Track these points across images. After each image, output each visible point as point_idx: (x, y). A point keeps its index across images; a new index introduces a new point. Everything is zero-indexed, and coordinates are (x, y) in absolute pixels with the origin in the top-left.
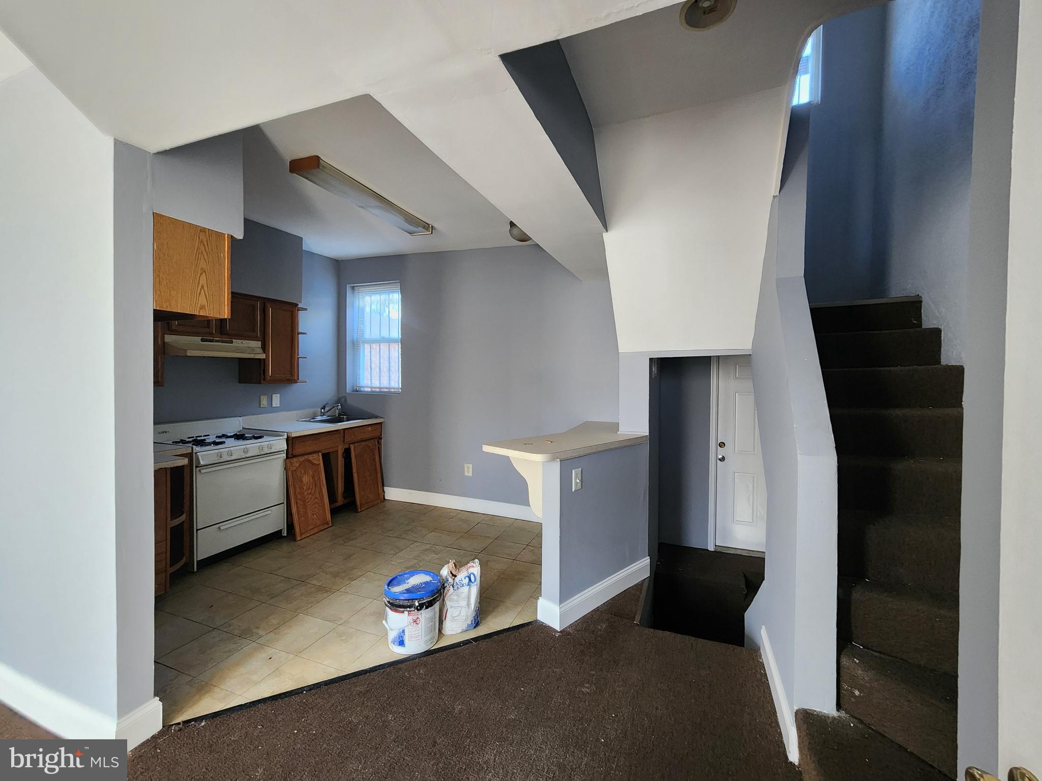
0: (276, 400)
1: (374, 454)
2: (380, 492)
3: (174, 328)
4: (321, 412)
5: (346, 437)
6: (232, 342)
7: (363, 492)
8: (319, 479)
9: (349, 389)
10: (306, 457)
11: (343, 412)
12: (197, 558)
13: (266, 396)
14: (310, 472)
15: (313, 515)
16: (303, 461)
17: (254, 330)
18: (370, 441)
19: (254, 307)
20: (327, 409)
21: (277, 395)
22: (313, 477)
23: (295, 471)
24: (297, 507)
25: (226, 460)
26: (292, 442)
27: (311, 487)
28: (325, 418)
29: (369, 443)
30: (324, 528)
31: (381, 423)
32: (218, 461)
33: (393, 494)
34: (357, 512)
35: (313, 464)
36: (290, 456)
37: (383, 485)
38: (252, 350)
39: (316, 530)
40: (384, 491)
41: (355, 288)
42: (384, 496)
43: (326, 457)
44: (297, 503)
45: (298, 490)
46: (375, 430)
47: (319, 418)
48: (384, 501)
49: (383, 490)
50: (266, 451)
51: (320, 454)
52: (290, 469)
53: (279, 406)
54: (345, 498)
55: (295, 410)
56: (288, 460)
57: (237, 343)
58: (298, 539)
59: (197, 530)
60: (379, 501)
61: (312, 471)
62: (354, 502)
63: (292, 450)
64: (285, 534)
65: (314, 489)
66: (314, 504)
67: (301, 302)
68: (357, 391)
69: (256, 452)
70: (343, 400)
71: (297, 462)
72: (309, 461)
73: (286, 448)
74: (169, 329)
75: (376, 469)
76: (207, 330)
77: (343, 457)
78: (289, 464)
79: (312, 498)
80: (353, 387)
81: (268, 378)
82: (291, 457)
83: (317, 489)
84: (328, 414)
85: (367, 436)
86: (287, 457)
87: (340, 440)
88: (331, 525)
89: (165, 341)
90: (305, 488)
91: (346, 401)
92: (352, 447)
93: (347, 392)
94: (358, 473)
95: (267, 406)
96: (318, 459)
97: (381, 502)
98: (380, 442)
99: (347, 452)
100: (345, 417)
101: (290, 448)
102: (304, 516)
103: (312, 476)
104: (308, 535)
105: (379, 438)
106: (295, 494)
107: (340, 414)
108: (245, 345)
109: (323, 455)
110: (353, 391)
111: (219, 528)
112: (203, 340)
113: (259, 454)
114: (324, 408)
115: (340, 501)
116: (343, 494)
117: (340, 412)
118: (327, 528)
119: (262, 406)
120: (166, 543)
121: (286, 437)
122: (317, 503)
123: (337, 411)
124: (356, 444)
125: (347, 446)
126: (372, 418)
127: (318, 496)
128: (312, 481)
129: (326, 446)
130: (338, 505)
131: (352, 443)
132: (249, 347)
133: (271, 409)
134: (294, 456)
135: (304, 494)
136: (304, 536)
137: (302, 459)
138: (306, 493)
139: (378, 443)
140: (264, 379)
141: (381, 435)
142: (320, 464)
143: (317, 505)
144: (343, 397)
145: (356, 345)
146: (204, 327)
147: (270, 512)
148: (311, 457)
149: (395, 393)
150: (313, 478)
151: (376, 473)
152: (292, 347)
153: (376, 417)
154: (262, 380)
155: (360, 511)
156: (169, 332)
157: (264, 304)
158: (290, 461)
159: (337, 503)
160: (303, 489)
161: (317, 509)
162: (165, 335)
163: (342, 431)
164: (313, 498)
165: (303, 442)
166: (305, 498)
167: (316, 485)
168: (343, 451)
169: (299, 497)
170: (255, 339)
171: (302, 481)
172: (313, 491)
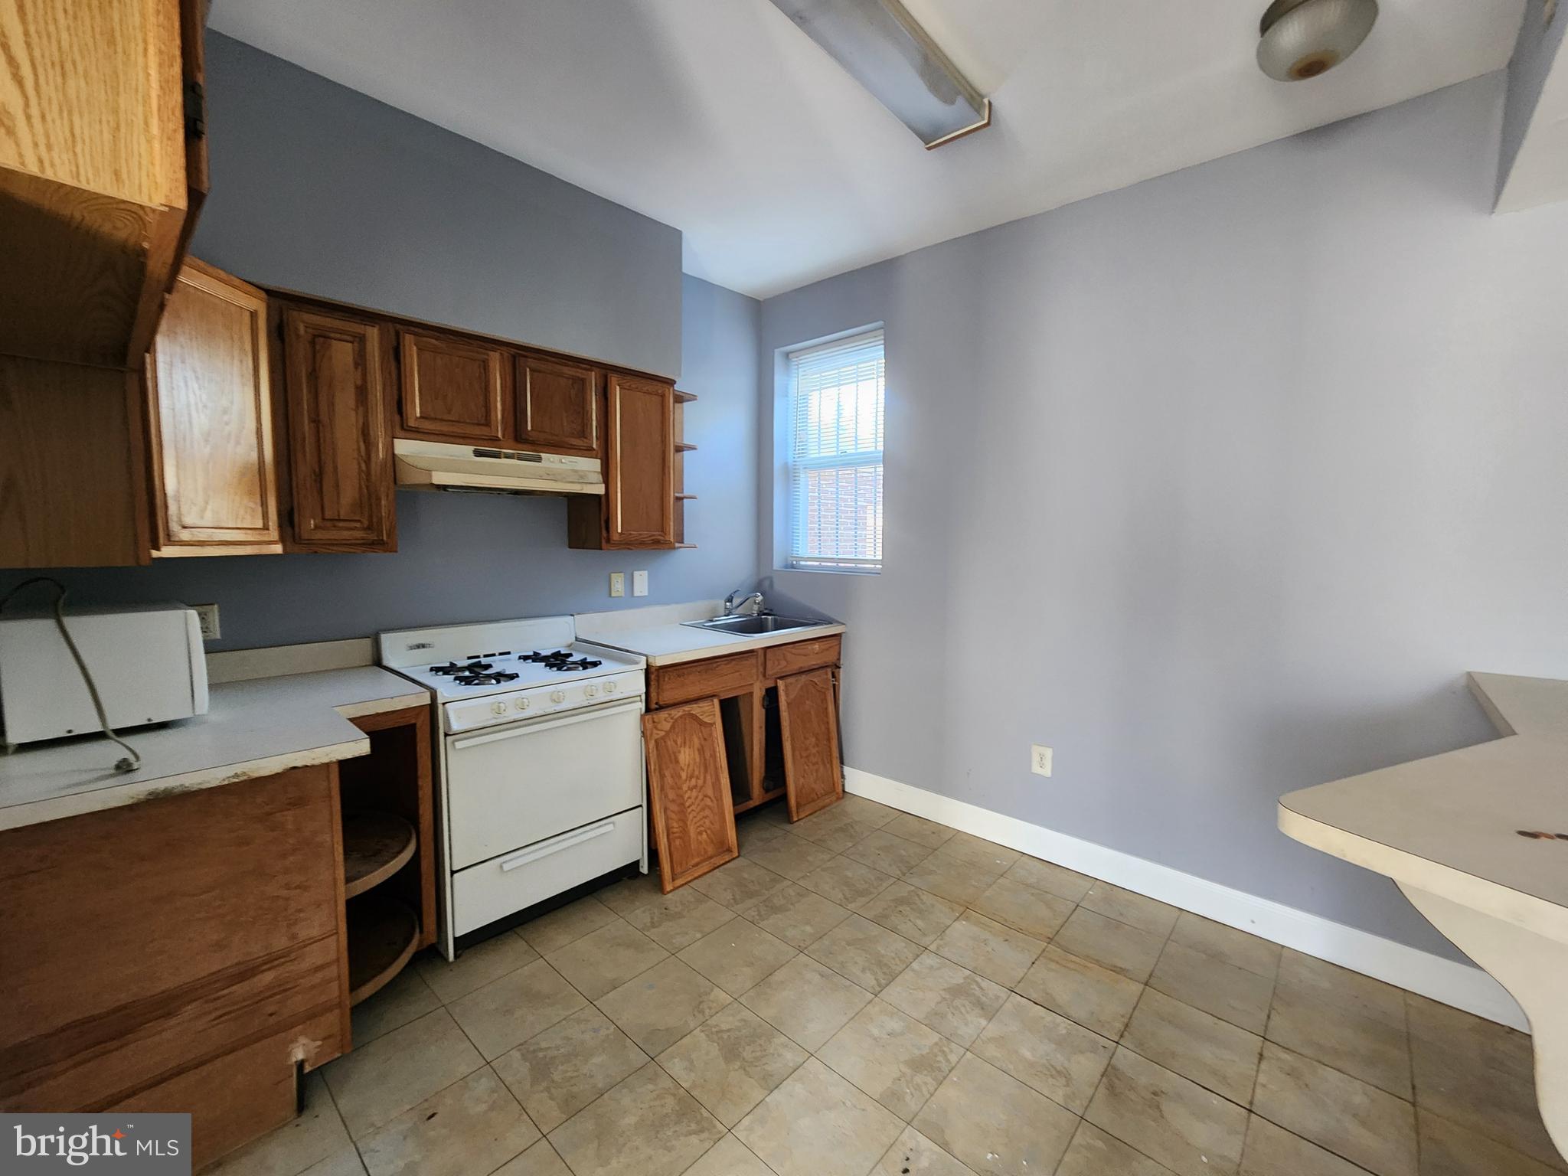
0: (642, 581)
1: (824, 700)
2: (836, 780)
3: (412, 423)
4: (726, 605)
5: (769, 664)
6: (539, 460)
7: (802, 780)
8: (713, 756)
9: (777, 563)
10: (687, 708)
11: (766, 609)
12: (454, 933)
13: (622, 574)
14: (696, 741)
15: (700, 833)
16: (681, 717)
17: (584, 433)
18: (818, 673)
19: (583, 382)
20: (736, 601)
21: (641, 572)
22: (701, 751)
23: (663, 738)
24: (667, 819)
25: (511, 718)
26: (658, 676)
27: (697, 773)
28: (732, 619)
29: (816, 678)
30: (722, 862)
31: (838, 636)
32: (494, 722)
33: (861, 782)
34: (790, 821)
35: (702, 724)
36: (654, 706)
37: (842, 762)
38: (581, 477)
39: (705, 867)
40: (843, 776)
41: (791, 356)
42: (843, 786)
43: (730, 709)
44: (666, 810)
45: (669, 780)
46: (827, 650)
47: (723, 620)
48: (843, 798)
49: (842, 772)
50: (601, 697)
51: (716, 702)
52: (651, 734)
53: (646, 594)
54: (767, 790)
55: (677, 603)
56: (647, 717)
57: (551, 461)
58: (668, 890)
59: (453, 873)
60: (834, 798)
61: (699, 738)
62: (784, 797)
63: (658, 694)
64: (644, 870)
65: (702, 778)
66: (703, 809)
67: (680, 375)
68: (793, 566)
69: (580, 700)
70: (767, 583)
71: (669, 719)
72: (694, 717)
73: (644, 690)
74: (402, 428)
75: (828, 729)
76: (484, 431)
77: (763, 706)
78: (649, 726)
79: (697, 797)
80: (786, 559)
81: (615, 537)
82: (657, 709)
83: (708, 777)
84: (740, 610)
85: (814, 662)
86: (648, 710)
87: (757, 672)
88: (737, 854)
89: (396, 452)
90: (684, 775)
91: (771, 585)
92: (781, 684)
93: (775, 568)
94: (793, 740)
95: (623, 595)
96: (711, 713)
97: (838, 799)
98: (836, 675)
99: (772, 695)
100: (770, 617)
101: (653, 689)
102: (680, 838)
103: (698, 750)
104: (690, 879)
105: (836, 665)
106: (662, 789)
107: (761, 613)
108: (564, 467)
109: (722, 702)
110: (786, 567)
111: (501, 867)
112: (478, 453)
113: (585, 704)
114: (730, 600)
115: (757, 794)
116: (764, 781)
117: (761, 609)
118: (729, 861)
119: (613, 594)
120: (338, 940)
121: (645, 667)
122: (709, 808)
123: (756, 607)
124: (790, 680)
125: (770, 684)
126: (821, 624)
127: (710, 792)
128: (698, 760)
129: (727, 684)
130: (751, 806)
131: (781, 678)
132: (576, 471)
133: (631, 601)
134: (661, 708)
135: (680, 788)
136: (679, 882)
137: (677, 713)
138: (685, 787)
139: (834, 676)
140: (608, 540)
141: (839, 659)
142: (714, 723)
143: (707, 812)
144: (765, 578)
145: (791, 474)
146: (478, 424)
147: (610, 827)
148: (695, 709)
149: (869, 572)
150: (700, 754)
151: (829, 740)
152: (664, 473)
153: (830, 622)
154: (603, 541)
155: (795, 819)
156: (402, 434)
157: (606, 377)
158: (653, 718)
159: (751, 802)
160: (680, 777)
161: (707, 821)
162: (395, 440)
163: (761, 653)
164: (700, 797)
165: (679, 676)
166: (682, 796)
167: (706, 771)
168: (764, 693)
169: (671, 795)
170: (587, 451)
171: (677, 762)
172: (700, 782)
